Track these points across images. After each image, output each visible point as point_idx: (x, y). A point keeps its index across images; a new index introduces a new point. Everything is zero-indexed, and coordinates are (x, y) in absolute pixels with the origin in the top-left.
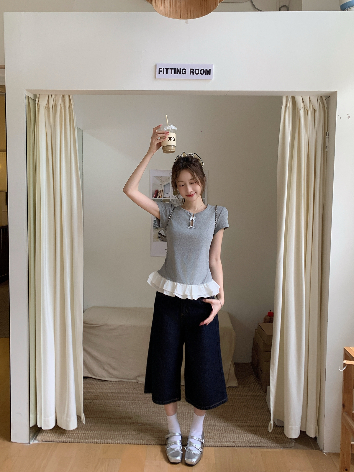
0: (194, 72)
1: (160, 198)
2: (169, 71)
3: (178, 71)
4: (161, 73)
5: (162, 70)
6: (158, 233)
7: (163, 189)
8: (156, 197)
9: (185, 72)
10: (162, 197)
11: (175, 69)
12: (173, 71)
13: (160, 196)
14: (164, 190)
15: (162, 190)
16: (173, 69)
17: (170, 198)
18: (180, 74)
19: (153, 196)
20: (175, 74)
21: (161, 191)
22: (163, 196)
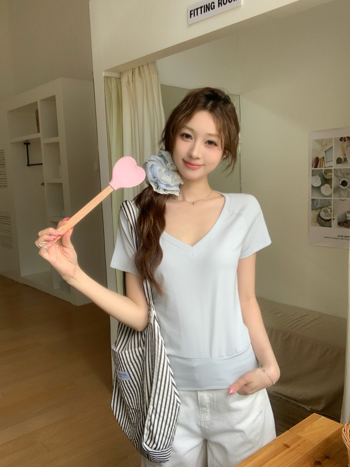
0: (222, 2)
1: (321, 168)
2: (199, 10)
3: (208, 8)
4: (192, 16)
5: (192, 12)
6: (317, 217)
7: (324, 155)
8: (316, 167)
9: (214, 6)
10: (323, 167)
11: (204, 6)
12: (203, 9)
13: (321, 165)
14: (325, 159)
15: (323, 157)
16: (202, 7)
17: (333, 168)
18: (209, 10)
19: (312, 166)
20: (204, 12)
21: (321, 158)
22: (325, 165)
